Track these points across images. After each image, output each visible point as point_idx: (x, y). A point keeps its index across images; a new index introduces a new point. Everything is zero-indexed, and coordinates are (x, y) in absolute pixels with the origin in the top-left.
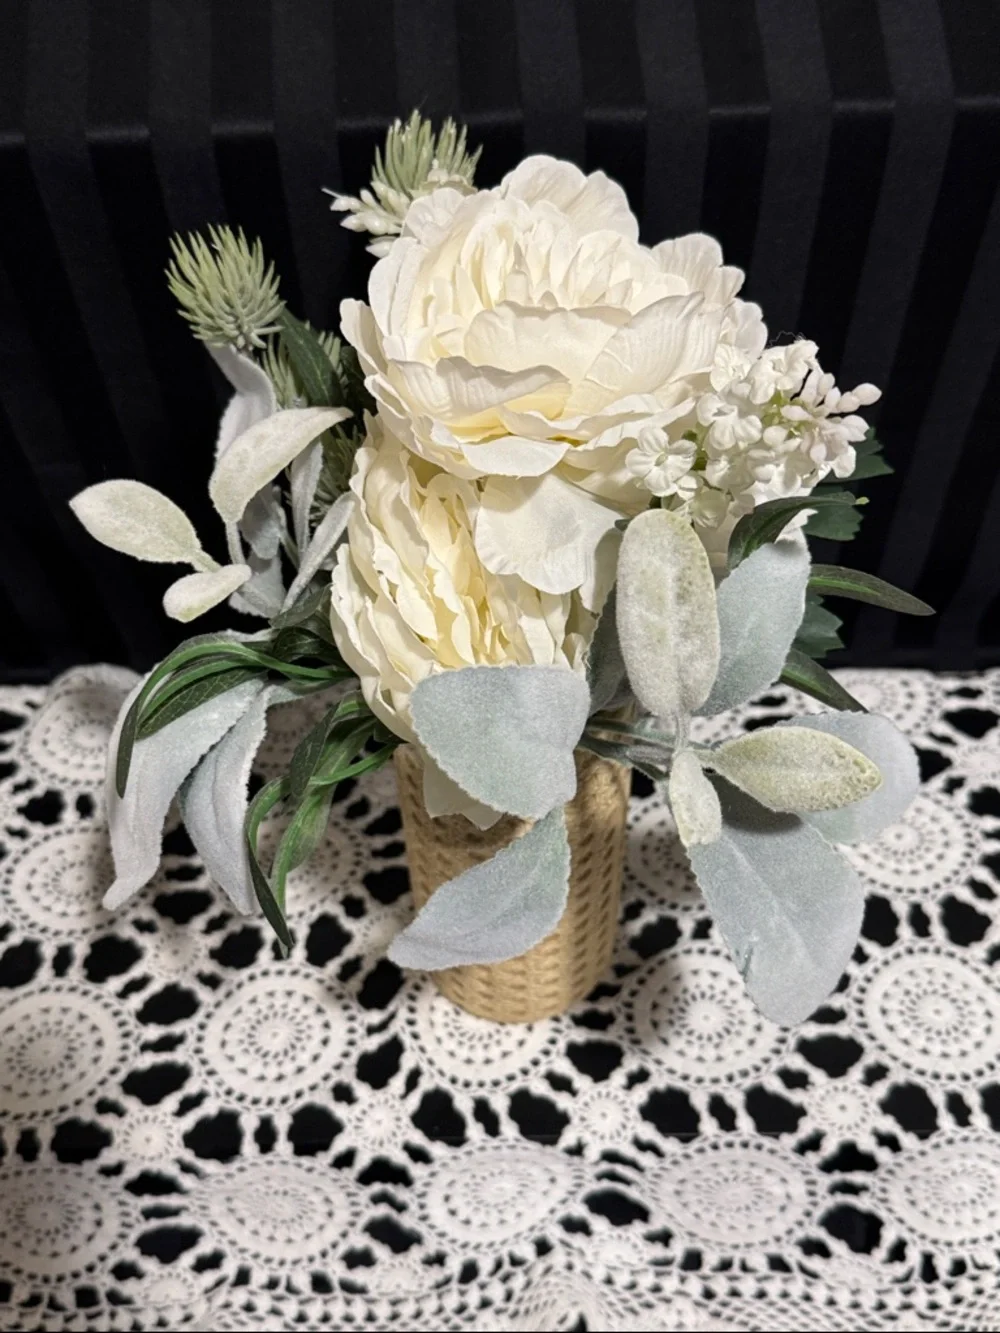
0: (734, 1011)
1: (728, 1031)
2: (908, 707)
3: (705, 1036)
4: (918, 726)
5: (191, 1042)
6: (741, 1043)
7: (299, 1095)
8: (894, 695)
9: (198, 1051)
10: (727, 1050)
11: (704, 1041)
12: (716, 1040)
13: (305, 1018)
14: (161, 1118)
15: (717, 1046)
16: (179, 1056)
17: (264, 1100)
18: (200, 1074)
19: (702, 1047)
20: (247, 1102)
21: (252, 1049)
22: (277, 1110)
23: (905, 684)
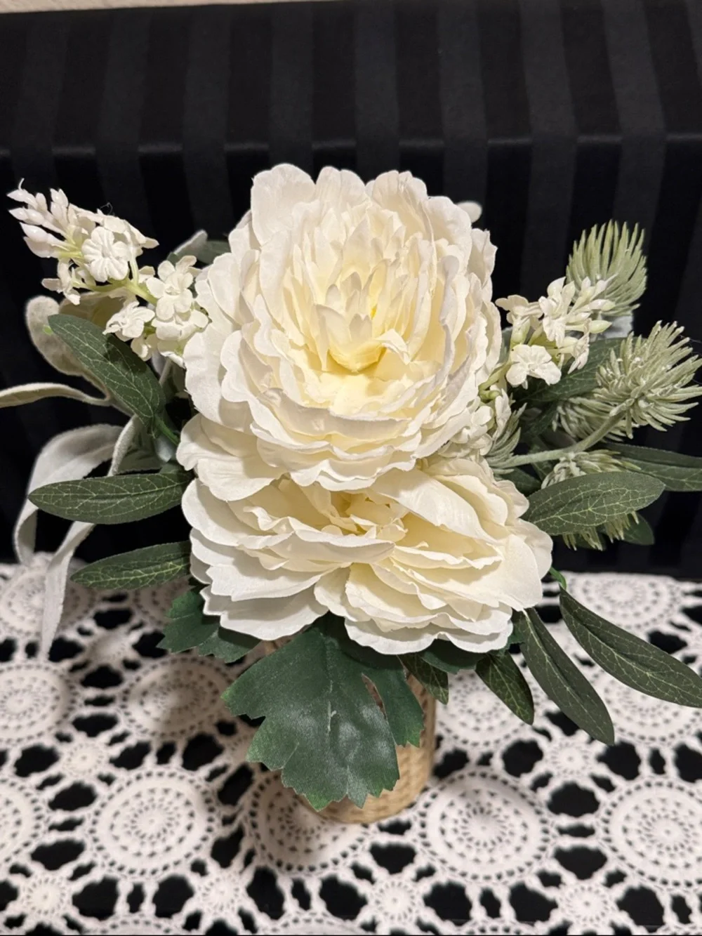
0: (506, 824)
1: (500, 840)
2: (655, 602)
3: (482, 843)
4: (661, 616)
5: (87, 825)
6: (510, 849)
7: (165, 868)
8: (644, 592)
9: (92, 831)
10: (498, 855)
11: (481, 847)
12: (490, 846)
13: (176, 808)
14: (58, 880)
15: (491, 851)
16: (77, 835)
17: (139, 871)
18: (92, 849)
19: (478, 850)
20: (125, 872)
21: (133, 832)
22: (147, 879)
23: (653, 585)
